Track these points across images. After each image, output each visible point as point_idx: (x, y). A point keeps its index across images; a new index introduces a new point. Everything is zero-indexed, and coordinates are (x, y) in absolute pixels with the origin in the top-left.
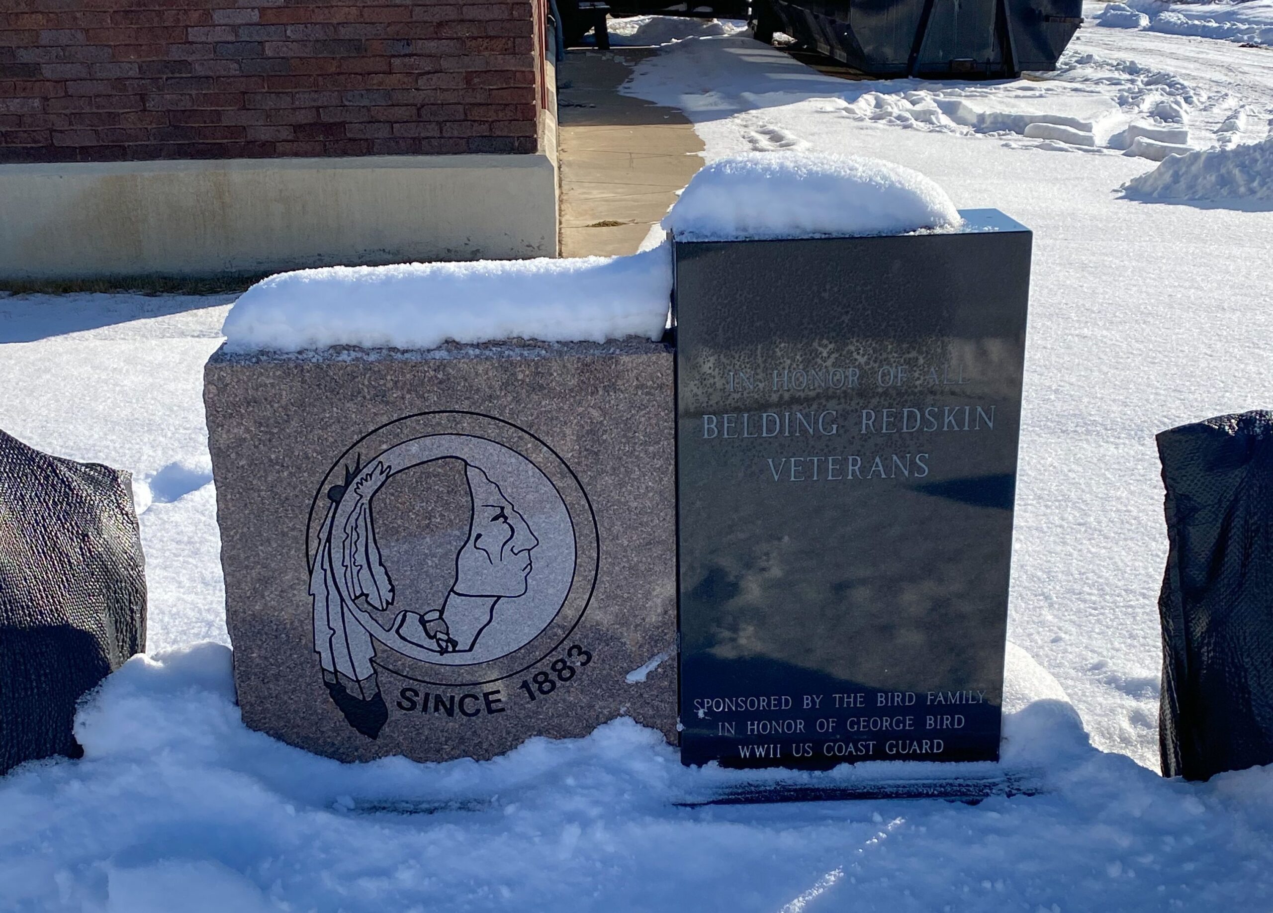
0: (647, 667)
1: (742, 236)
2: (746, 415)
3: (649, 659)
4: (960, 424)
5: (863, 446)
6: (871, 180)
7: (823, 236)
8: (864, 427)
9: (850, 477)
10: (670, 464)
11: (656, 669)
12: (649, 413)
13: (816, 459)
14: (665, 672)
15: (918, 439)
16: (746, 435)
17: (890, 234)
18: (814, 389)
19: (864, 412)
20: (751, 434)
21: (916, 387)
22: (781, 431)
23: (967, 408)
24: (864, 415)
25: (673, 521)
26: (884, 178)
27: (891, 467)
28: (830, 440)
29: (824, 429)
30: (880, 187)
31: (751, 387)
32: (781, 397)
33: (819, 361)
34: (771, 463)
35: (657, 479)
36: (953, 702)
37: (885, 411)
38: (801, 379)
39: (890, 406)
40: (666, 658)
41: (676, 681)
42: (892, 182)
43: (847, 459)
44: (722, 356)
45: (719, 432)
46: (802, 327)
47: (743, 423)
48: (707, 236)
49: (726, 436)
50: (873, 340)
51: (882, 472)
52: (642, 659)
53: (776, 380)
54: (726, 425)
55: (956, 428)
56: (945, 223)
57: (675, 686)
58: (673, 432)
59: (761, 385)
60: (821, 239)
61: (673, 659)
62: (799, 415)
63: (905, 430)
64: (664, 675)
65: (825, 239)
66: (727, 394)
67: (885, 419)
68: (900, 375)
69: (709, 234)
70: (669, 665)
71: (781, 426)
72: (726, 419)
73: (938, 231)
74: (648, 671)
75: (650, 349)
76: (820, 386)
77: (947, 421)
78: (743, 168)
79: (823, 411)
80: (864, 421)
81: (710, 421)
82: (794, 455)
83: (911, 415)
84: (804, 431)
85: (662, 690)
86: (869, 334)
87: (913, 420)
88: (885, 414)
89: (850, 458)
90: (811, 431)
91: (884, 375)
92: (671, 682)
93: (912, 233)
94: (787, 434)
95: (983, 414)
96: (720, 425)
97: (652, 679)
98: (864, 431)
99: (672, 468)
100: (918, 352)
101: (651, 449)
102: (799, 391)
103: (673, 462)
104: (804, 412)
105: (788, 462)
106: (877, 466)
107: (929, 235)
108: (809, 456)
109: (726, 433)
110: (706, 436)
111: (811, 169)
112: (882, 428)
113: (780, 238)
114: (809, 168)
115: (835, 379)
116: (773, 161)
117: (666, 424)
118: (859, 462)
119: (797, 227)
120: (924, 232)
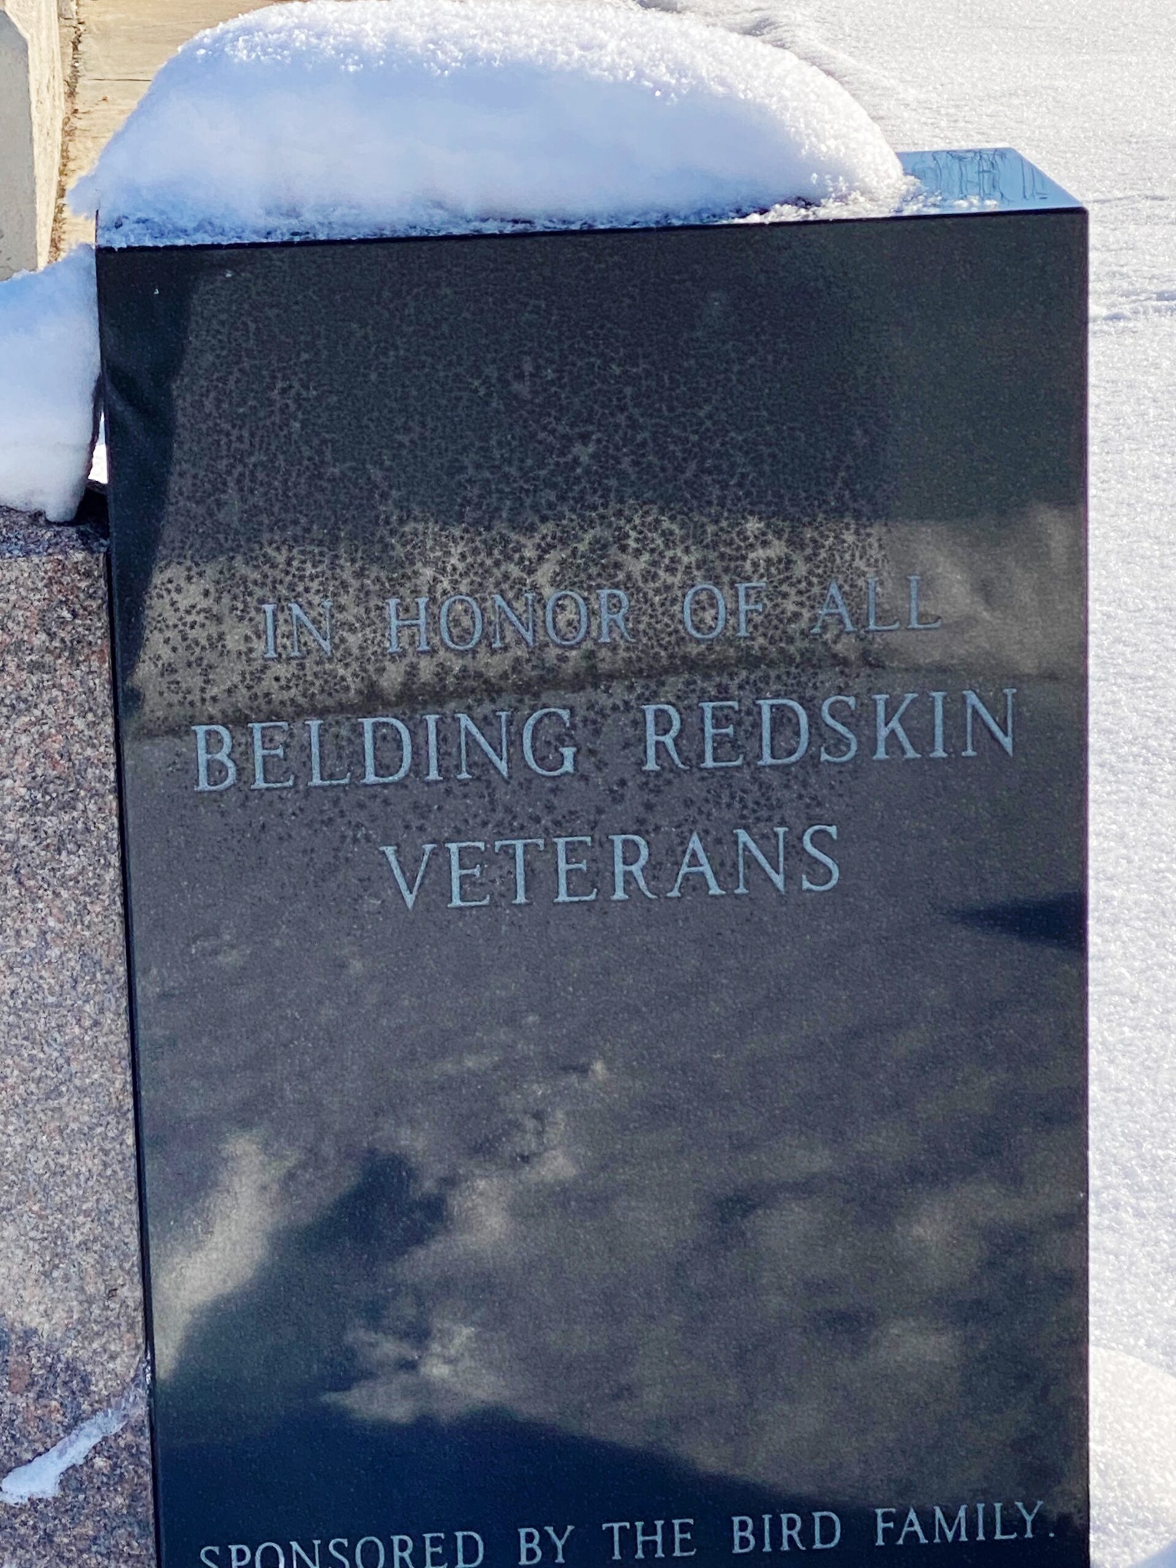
0: (62, 1454)
1: (282, 229)
2: (314, 724)
3: (68, 1429)
4: (922, 738)
5: (649, 807)
6: (640, 75)
7: (509, 229)
8: (651, 752)
9: (620, 894)
10: (108, 865)
11: (88, 1461)
12: (38, 722)
13: (519, 845)
14: (114, 1467)
15: (805, 784)
16: (316, 781)
17: (694, 221)
18: (506, 648)
19: (650, 709)
20: (331, 777)
21: (791, 640)
22: (419, 767)
23: (938, 696)
24: (650, 717)
25: (122, 1024)
26: (679, 69)
27: (735, 865)
28: (554, 791)
29: (540, 760)
30: (666, 95)
31: (326, 645)
32: (412, 671)
33: (515, 571)
34: (392, 858)
35: (71, 908)
36: (950, 1535)
37: (708, 707)
38: (466, 622)
39: (723, 693)
40: (116, 1428)
41: (148, 1494)
42: (701, 80)
43: (605, 844)
44: (239, 559)
45: (240, 771)
46: (462, 477)
47: (306, 748)
48: (185, 232)
49: (260, 784)
50: (662, 512)
51: (709, 875)
52: (45, 1431)
53: (394, 623)
54: (259, 753)
55: (911, 753)
56: (851, 189)
57: (146, 1509)
58: (112, 776)
59: (353, 640)
60: (502, 236)
61: (137, 1430)
62: (465, 720)
63: (767, 759)
64: (115, 1478)
65: (514, 236)
66: (257, 665)
67: (709, 730)
68: (743, 607)
69: (191, 226)
70: (128, 1447)
71: (415, 753)
72: (257, 735)
73: (831, 210)
74: (63, 1464)
75: (37, 542)
76: (520, 640)
77: (883, 732)
78: (283, 46)
79: (534, 709)
80: (651, 738)
81: (213, 742)
82: (458, 834)
83: (782, 719)
84: (482, 767)
85: (109, 1523)
86: (649, 494)
87: (788, 732)
88: (708, 714)
89: (618, 840)
90: (503, 766)
91: (699, 607)
92: (134, 1498)
93: (755, 218)
94: (434, 775)
95: (983, 711)
96: (242, 755)
97: (79, 1490)
98: (651, 765)
99: (112, 875)
100: (790, 542)
101: (50, 824)
102: (462, 654)
103: (114, 860)
104: (479, 712)
105: (440, 851)
106: (694, 860)
107: (805, 223)
108: (500, 836)
109: (259, 775)
110: (203, 785)
111: (475, 48)
112: (701, 757)
113: (388, 233)
114: (468, 43)
115: (562, 620)
116: (368, 27)
117: (89, 752)
118: (644, 852)
119: (439, 205)
120: (790, 214)
